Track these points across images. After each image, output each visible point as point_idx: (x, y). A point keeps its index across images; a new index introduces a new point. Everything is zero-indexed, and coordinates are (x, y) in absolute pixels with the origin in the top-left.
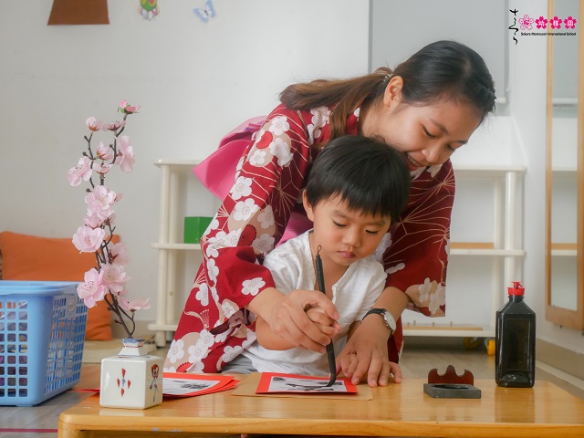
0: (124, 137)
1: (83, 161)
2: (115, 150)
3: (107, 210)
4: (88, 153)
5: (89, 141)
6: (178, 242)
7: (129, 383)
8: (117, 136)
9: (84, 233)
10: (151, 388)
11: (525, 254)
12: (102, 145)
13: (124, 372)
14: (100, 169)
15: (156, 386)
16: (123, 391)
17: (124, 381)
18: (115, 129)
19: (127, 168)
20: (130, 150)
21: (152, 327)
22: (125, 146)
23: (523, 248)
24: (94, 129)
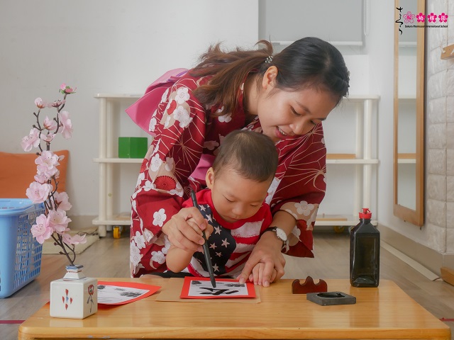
0: (64, 112)
1: (33, 132)
2: (58, 122)
3: (52, 170)
4: (37, 126)
5: (37, 116)
6: (114, 157)
7: (71, 300)
8: (59, 111)
9: (35, 188)
10: (88, 303)
11: (379, 162)
12: (47, 119)
13: (67, 291)
14: (46, 138)
15: (91, 300)
16: (67, 306)
17: (67, 298)
18: (57, 106)
19: (67, 136)
20: (69, 122)
21: (95, 222)
22: (65, 119)
23: (377, 158)
24: (41, 107)
